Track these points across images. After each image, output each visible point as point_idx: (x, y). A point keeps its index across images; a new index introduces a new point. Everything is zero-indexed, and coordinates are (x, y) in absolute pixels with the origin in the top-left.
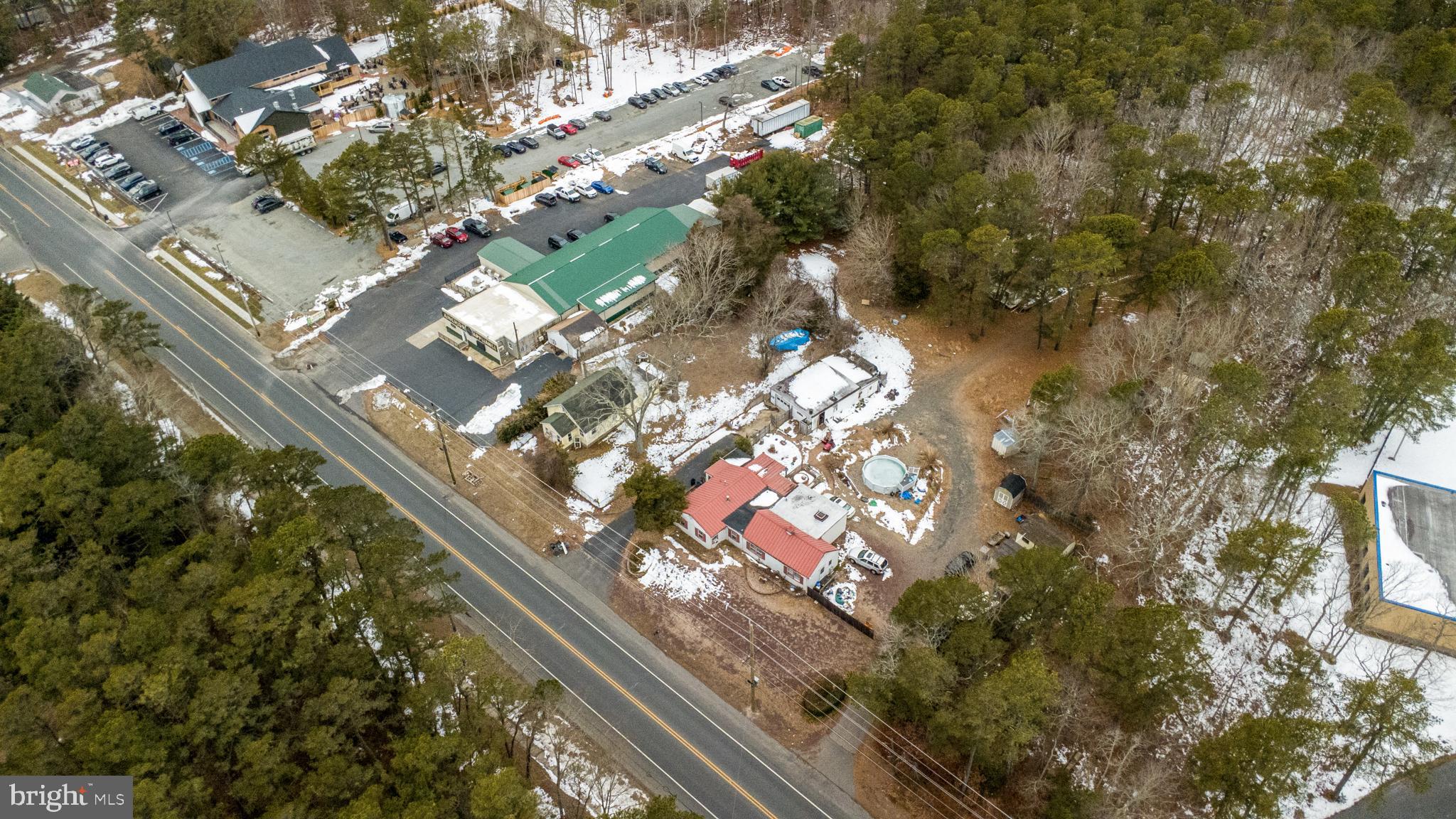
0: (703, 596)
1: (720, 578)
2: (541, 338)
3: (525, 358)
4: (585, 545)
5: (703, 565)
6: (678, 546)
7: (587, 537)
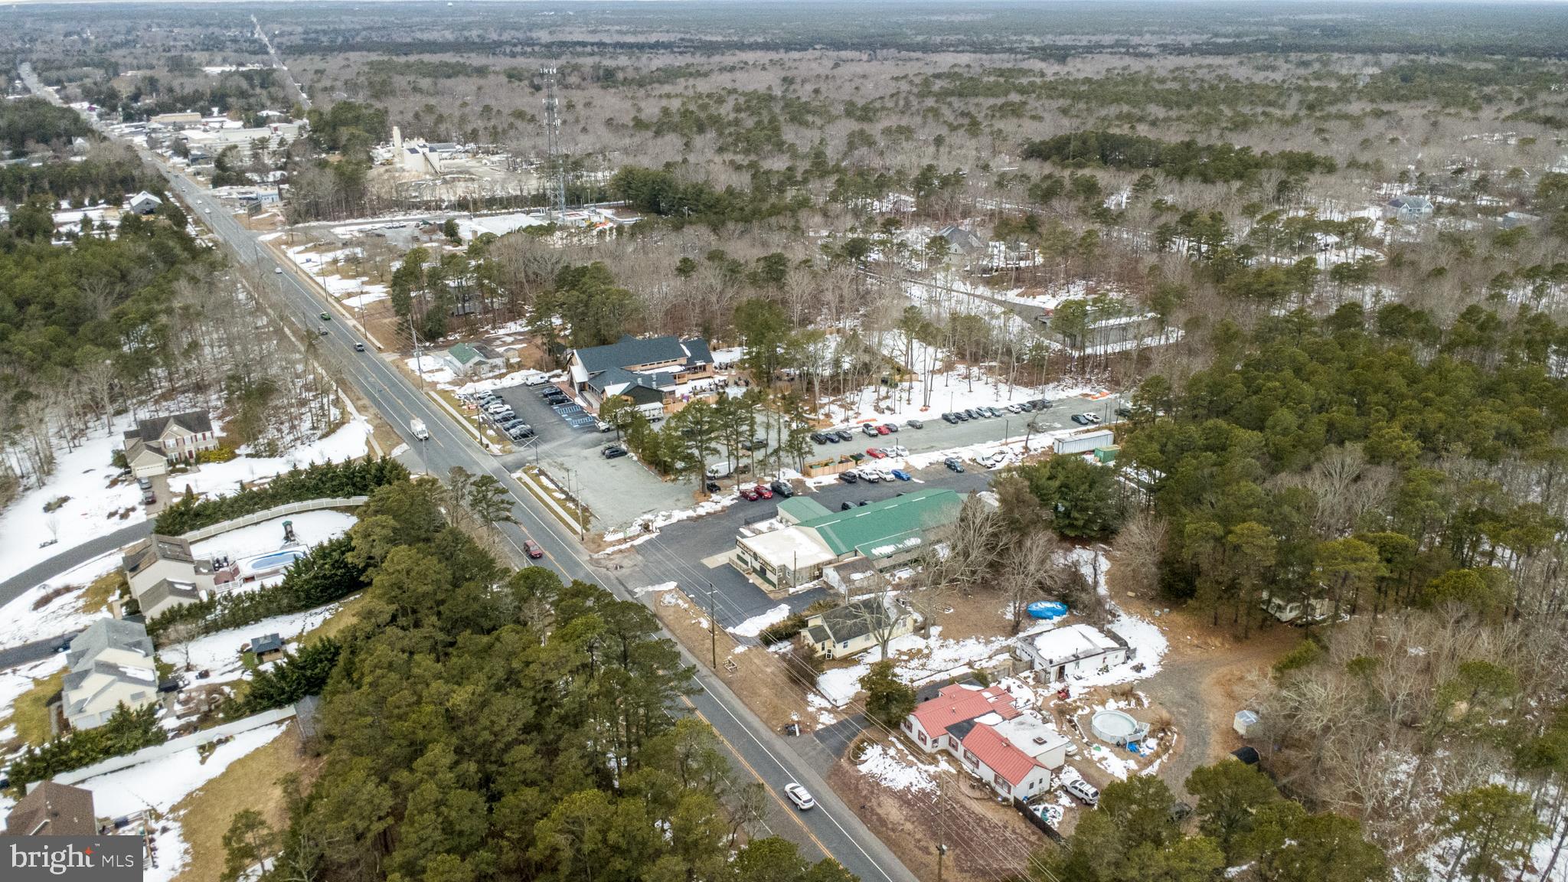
0: (913, 789)
1: (933, 778)
2: (817, 573)
3: (798, 588)
4: (817, 734)
5: (920, 765)
6: (900, 746)
7: (820, 727)
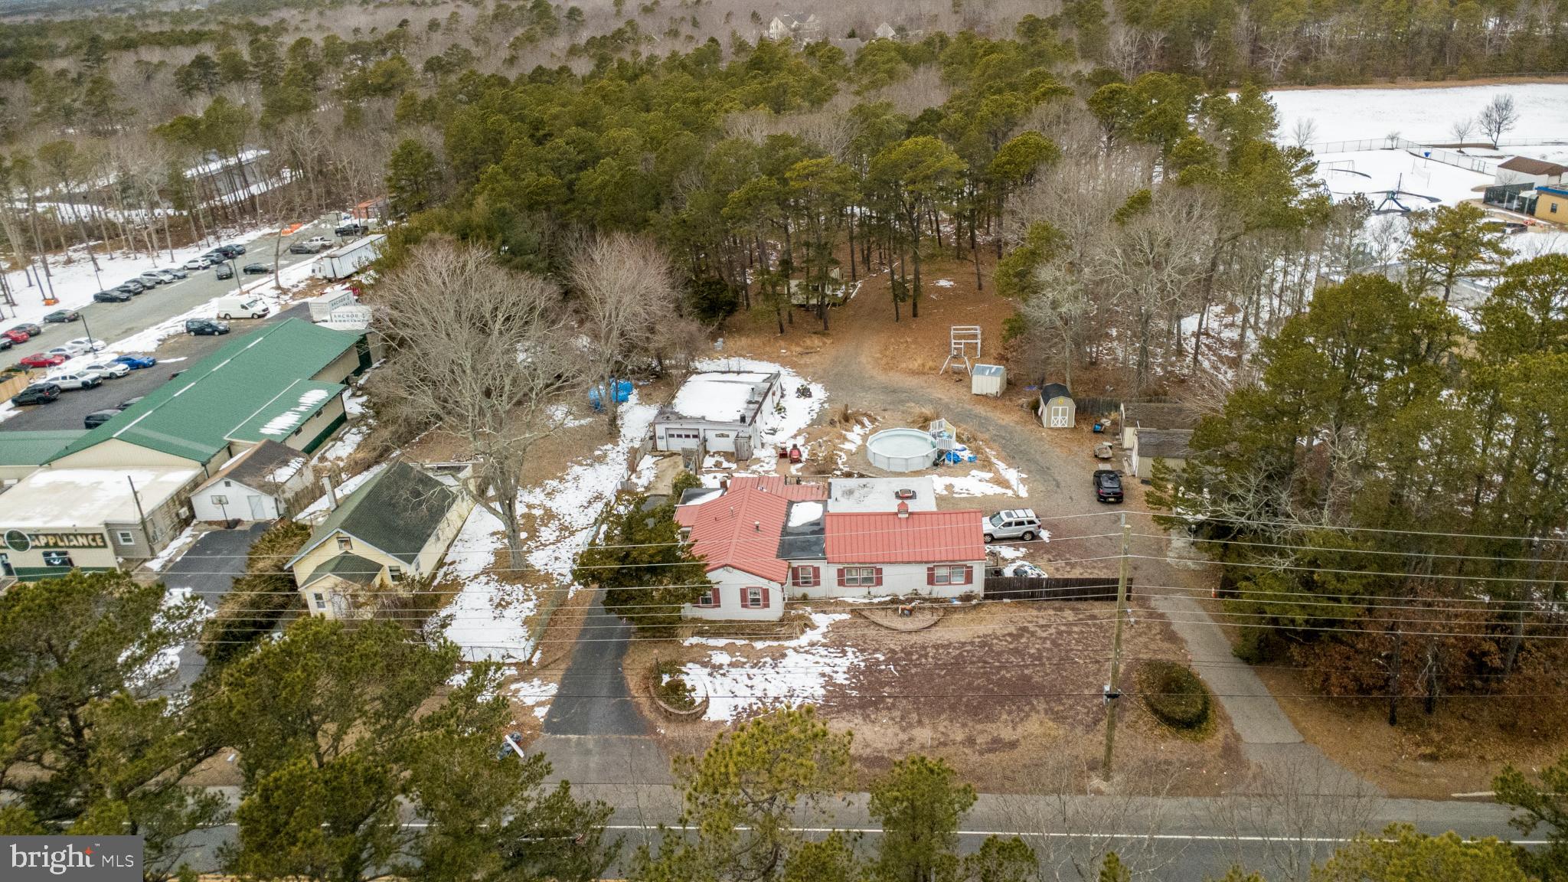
1: (837, 641)
2: (184, 512)
3: (164, 555)
4: (550, 726)
5: (793, 643)
6: (722, 642)
7: (541, 713)
